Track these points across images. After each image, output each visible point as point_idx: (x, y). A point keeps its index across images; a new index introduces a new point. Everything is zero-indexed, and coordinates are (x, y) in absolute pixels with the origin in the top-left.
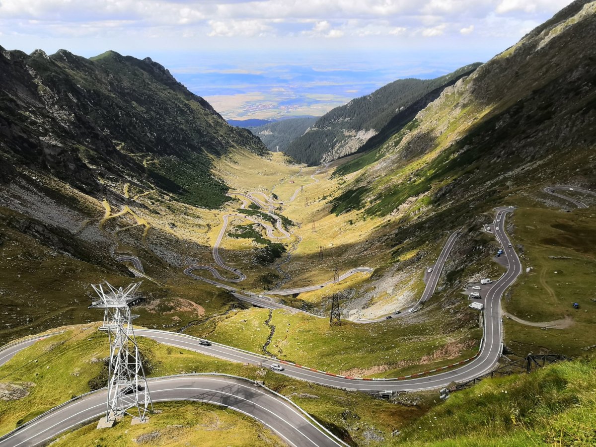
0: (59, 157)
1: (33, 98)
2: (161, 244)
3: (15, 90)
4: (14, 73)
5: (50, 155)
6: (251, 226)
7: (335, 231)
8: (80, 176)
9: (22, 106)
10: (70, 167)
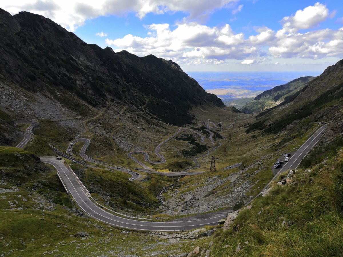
0: (84, 86)
1: (87, 61)
2: (124, 137)
3: (79, 56)
4: (80, 48)
5: (79, 85)
6: (191, 135)
7: (243, 142)
8: (95, 98)
9: (79, 64)
10: (89, 92)
